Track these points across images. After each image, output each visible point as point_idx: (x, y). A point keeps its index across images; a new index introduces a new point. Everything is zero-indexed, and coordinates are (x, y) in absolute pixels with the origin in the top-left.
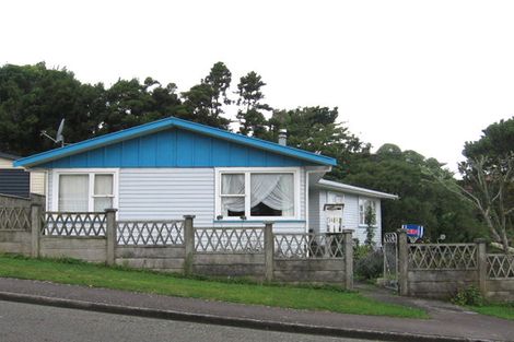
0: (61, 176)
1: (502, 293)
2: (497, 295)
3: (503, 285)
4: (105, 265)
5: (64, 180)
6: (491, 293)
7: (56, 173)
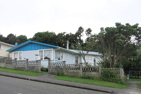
0: (14, 53)
1: (68, 73)
2: (67, 74)
3: (69, 72)
4: (4, 68)
5: (15, 54)
6: (66, 73)
7: (13, 52)
